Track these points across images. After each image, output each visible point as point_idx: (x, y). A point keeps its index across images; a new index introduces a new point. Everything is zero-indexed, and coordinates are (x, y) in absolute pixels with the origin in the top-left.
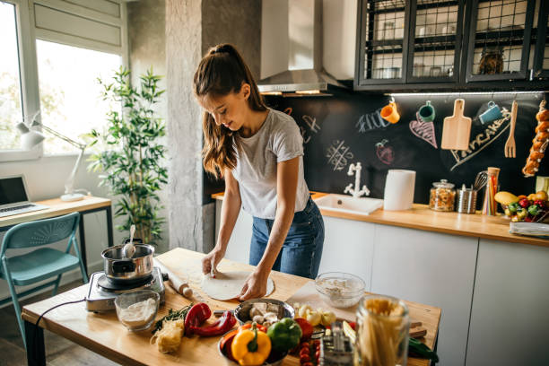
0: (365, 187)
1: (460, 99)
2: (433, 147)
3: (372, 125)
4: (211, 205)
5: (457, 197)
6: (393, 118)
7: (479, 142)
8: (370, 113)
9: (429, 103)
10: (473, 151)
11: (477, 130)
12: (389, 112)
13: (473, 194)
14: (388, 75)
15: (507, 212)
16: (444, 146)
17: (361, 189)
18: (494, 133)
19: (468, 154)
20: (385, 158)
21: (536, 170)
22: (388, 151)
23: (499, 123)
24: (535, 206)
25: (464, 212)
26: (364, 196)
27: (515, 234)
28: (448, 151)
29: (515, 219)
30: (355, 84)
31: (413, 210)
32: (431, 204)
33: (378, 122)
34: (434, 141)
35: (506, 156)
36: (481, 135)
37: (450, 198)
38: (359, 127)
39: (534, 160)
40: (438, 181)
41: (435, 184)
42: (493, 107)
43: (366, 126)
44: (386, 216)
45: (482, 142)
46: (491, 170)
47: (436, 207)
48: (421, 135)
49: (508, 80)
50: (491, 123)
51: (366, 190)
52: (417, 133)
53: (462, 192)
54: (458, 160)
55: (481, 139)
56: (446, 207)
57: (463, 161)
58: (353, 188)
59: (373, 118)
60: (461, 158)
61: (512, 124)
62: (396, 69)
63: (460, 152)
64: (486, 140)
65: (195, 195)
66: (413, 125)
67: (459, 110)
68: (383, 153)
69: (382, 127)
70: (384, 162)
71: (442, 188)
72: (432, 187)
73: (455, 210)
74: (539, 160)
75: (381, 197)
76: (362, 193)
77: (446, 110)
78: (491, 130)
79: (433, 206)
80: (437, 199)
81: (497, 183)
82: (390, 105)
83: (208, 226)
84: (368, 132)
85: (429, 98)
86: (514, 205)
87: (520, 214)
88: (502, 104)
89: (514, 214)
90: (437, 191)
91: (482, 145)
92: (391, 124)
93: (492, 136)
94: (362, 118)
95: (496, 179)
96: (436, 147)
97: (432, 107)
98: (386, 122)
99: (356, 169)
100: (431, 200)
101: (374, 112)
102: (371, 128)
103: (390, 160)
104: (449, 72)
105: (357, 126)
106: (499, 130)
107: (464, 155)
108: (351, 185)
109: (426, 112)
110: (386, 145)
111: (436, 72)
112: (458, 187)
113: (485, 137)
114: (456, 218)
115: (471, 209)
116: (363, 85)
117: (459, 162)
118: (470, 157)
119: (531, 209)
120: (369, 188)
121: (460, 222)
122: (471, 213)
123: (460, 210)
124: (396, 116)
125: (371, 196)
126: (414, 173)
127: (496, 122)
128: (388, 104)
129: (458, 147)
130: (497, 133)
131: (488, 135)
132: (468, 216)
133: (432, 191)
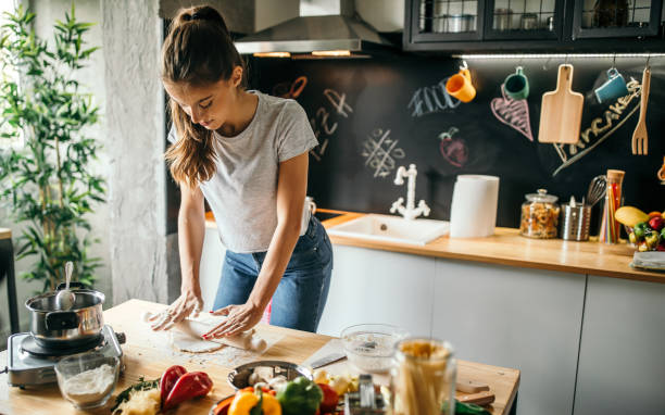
0: (422, 203)
1: (567, 63)
2: (528, 139)
3: (434, 105)
5: (561, 217)
6: (465, 95)
7: (596, 130)
8: (430, 86)
9: (520, 71)
10: (587, 145)
11: (592, 112)
12: (459, 84)
13: (585, 212)
14: (456, 26)
15: (632, 237)
16: (543, 138)
17: (416, 206)
18: (617, 117)
19: (579, 150)
20: (453, 157)
22: (459, 145)
23: (624, 102)
25: (572, 239)
26: (422, 217)
27: (638, 268)
28: (550, 145)
29: (643, 247)
30: (405, 39)
31: (496, 236)
32: (522, 227)
33: (443, 101)
34: (529, 129)
35: (634, 152)
36: (599, 121)
37: (551, 218)
38: (414, 107)
40: (534, 192)
41: (528, 197)
42: (615, 77)
43: (424, 107)
44: (455, 247)
45: (601, 130)
46: (611, 174)
47: (530, 232)
48: (509, 120)
49: (636, 37)
50: (614, 101)
51: (424, 208)
52: (503, 117)
53: (569, 209)
54: (564, 160)
55: (599, 126)
56: (544, 232)
57: (572, 160)
58: (404, 204)
59: (434, 94)
60: (569, 156)
61: (643, 104)
62: (468, 18)
63: (567, 147)
64: (606, 127)
66: (498, 105)
67: (565, 83)
68: (451, 150)
69: (449, 108)
70: (452, 162)
71: (538, 203)
72: (525, 201)
73: (559, 236)
75: (447, 218)
76: (418, 212)
77: (545, 81)
78: (613, 112)
79: (526, 230)
80: (531, 220)
81: (620, 193)
82: (461, 74)
84: (427, 117)
85: (520, 62)
86: (641, 226)
87: (649, 240)
88: (629, 72)
89: (641, 240)
90: (532, 208)
91: (601, 135)
92: (463, 104)
93: (615, 122)
94: (418, 93)
95: (619, 187)
96: (531, 139)
97: (525, 77)
98: (454, 100)
99: (408, 175)
100: (523, 221)
101: (437, 83)
102: (431, 109)
103: (461, 159)
104: (548, 23)
105: (410, 106)
106: (625, 112)
107: (573, 151)
108: (401, 200)
110: (455, 137)
111: (529, 24)
112: (563, 201)
113: (605, 123)
114: (559, 248)
115: (583, 234)
116: (416, 43)
117: (566, 162)
118: (582, 153)
120: (429, 204)
121: (566, 253)
122: (582, 240)
123: (566, 236)
124: (470, 90)
125: (432, 217)
126: (495, 180)
127: (620, 100)
128: (457, 71)
129: (563, 140)
130: (622, 116)
131: (609, 120)
132: (578, 245)
133: (524, 207)
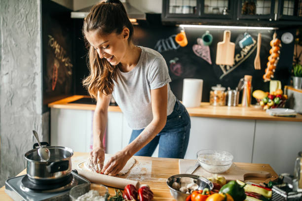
1: (228, 30)
3: (167, 47)
4: (47, 114)
5: (227, 97)
6: (184, 43)
7: (237, 59)
8: (165, 39)
9: (207, 33)
10: (234, 66)
11: (238, 51)
12: (181, 39)
13: (237, 94)
15: (261, 103)
16: (218, 62)
18: (245, 54)
19: (230, 67)
20: (176, 72)
21: (272, 76)
22: (179, 66)
23: (248, 48)
24: (278, 99)
25: (232, 105)
28: (218, 66)
29: (266, 107)
30: (162, 17)
31: (202, 107)
32: (211, 102)
33: (171, 45)
34: (210, 59)
35: (256, 68)
36: (238, 55)
37: (224, 97)
38: (157, 48)
39: (271, 70)
40: (215, 85)
41: (213, 88)
42: (247, 37)
43: (163, 48)
45: (239, 59)
47: (215, 104)
48: (201, 55)
49: (257, 20)
50: (244, 47)
52: (198, 53)
53: (230, 93)
55: (239, 57)
56: (221, 103)
57: (227, 72)
59: (167, 42)
60: (226, 70)
63: (225, 67)
64: (241, 58)
65: (34, 105)
66: (196, 48)
67: (226, 38)
68: (175, 68)
69: (174, 49)
70: (176, 74)
71: (217, 91)
72: (211, 90)
73: (227, 105)
74: (274, 71)
77: (218, 38)
78: (244, 52)
79: (213, 102)
80: (215, 98)
81: (250, 85)
82: (181, 34)
83: (46, 132)
84: (164, 52)
86: (266, 98)
87: (269, 104)
89: (266, 104)
90: (215, 92)
91: (239, 61)
92: (181, 47)
93: (245, 56)
94: (159, 42)
95: (250, 83)
96: (210, 62)
97: (211, 36)
98: (177, 44)
100: (211, 99)
101: (168, 38)
102: (166, 49)
104: (223, 12)
105: (155, 47)
106: (249, 52)
107: (228, 68)
109: (206, 39)
110: (177, 62)
111: (215, 11)
112: (226, 89)
113: (241, 56)
114: (227, 109)
115: (236, 103)
117: (225, 73)
118: (232, 69)
119: (276, 100)
121: (229, 111)
122: (236, 106)
123: (229, 104)
128: (179, 32)
129: (225, 63)
130: (247, 54)
132: (235, 108)
133: (211, 92)
